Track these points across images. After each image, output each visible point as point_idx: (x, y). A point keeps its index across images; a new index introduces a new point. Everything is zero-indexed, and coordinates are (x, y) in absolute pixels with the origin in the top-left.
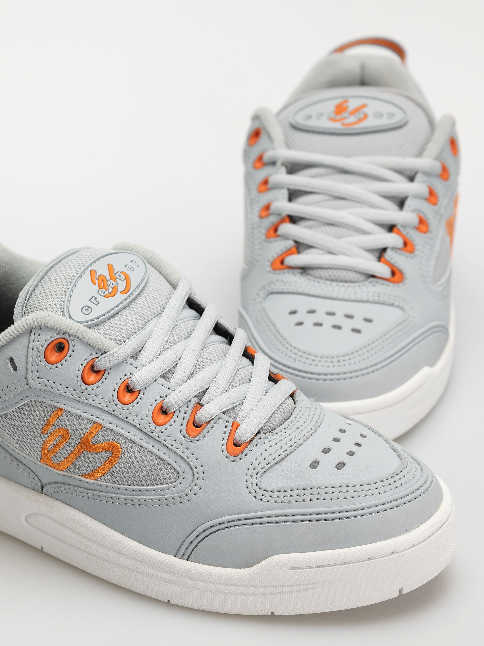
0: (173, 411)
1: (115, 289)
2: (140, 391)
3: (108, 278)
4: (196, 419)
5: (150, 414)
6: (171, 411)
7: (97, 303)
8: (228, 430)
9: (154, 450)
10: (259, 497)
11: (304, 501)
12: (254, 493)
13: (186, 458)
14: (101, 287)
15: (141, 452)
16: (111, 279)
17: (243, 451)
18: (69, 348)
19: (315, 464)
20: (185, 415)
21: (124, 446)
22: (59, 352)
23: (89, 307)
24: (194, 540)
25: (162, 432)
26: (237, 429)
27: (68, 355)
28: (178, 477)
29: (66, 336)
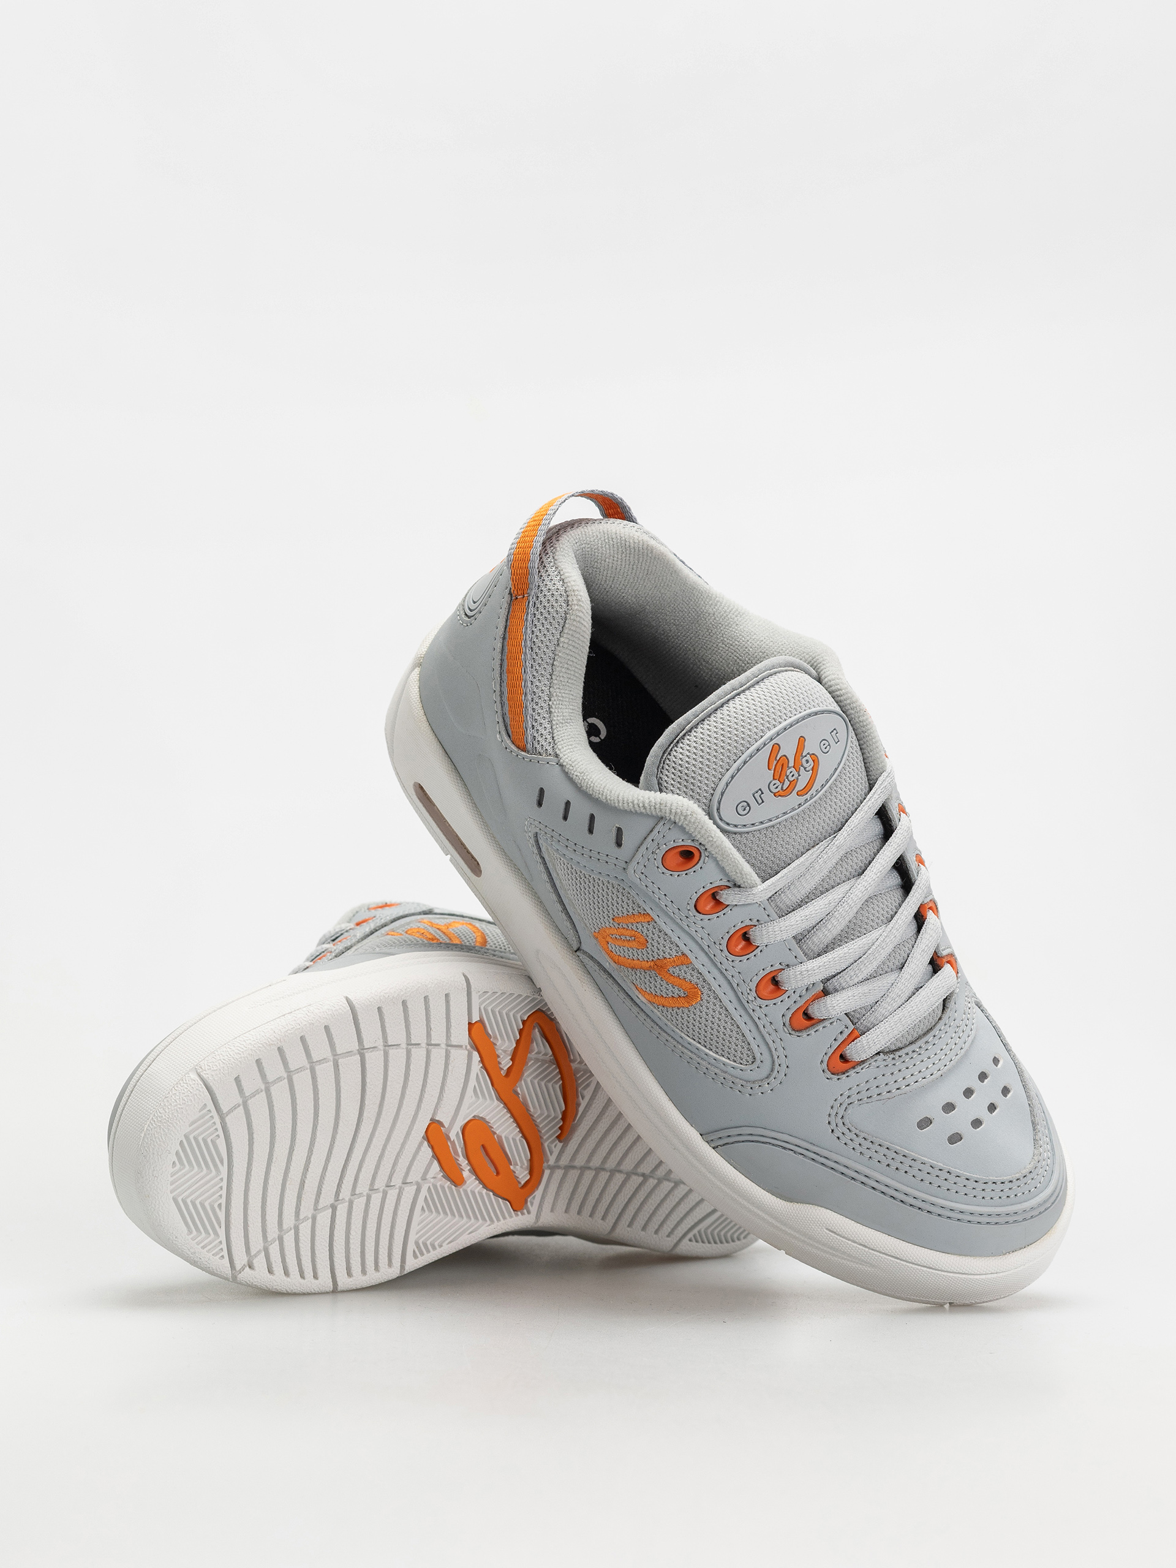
0: (787, 989)
1: (793, 784)
2: (758, 946)
3: (791, 764)
4: (810, 1008)
5: (756, 980)
6: (783, 988)
7: (760, 801)
8: (841, 1039)
9: (740, 1022)
10: (838, 1133)
11: (888, 1165)
12: (833, 1126)
13: (773, 1050)
14: (775, 778)
15: (723, 1015)
16: (794, 767)
17: (847, 1071)
18: (698, 862)
19: (925, 1123)
20: (799, 998)
21: (705, 997)
22: (684, 858)
23: (748, 805)
24: (734, 1136)
25: (760, 1007)
26: (853, 1041)
27: (693, 869)
28: (753, 1062)
29: (702, 849)
